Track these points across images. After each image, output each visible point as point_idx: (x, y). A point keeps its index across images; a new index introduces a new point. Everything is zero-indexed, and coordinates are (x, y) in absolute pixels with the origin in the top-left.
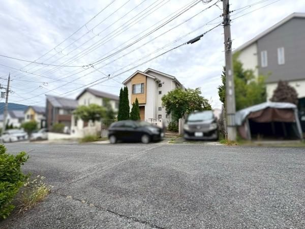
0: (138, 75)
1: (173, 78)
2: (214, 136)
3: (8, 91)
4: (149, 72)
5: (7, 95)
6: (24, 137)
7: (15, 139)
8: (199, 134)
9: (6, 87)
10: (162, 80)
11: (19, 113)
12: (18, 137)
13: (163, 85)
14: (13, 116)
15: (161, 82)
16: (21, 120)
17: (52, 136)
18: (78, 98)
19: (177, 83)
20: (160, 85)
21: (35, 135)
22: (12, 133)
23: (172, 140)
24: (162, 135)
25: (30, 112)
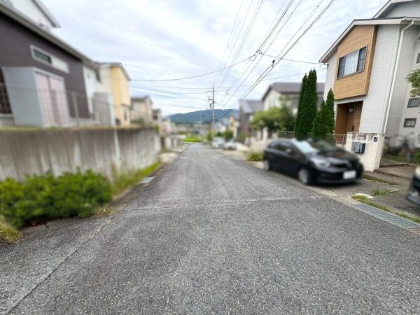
0: (354, 31)
3: (213, 102)
4: (393, 8)
5: (213, 106)
6: (222, 145)
7: (217, 146)
9: (212, 98)
11: (225, 120)
12: (219, 145)
14: (223, 124)
16: (227, 126)
17: (240, 147)
18: (264, 99)
21: (230, 144)
22: (217, 141)
23: (376, 193)
24: (349, 175)
25: (231, 120)
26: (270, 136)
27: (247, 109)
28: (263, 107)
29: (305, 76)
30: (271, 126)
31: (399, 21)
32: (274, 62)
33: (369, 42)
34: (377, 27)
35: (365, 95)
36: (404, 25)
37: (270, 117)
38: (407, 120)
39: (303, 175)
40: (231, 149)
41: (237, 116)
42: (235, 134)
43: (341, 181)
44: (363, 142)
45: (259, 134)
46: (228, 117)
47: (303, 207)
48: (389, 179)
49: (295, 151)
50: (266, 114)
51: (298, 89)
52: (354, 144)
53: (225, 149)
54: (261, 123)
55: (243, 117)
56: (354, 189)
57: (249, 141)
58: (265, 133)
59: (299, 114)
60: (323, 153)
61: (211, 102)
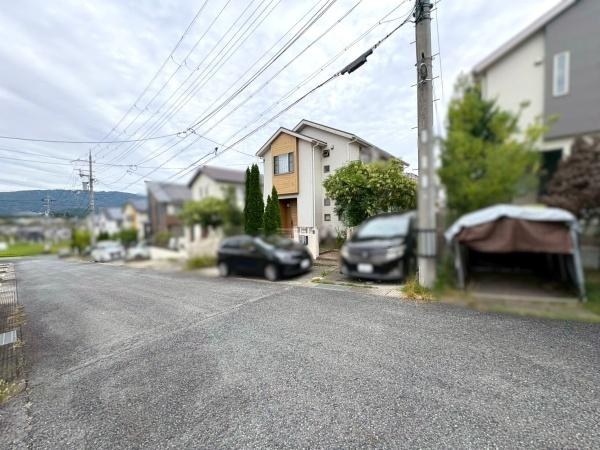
0: (282, 137)
1: (351, 137)
2: (396, 273)
3: (91, 180)
4: (304, 127)
5: (91, 186)
6: (119, 253)
7: (107, 257)
8: (365, 268)
9: (88, 173)
10: (330, 142)
11: (116, 212)
12: (112, 254)
13: (331, 152)
14: (109, 218)
15: (329, 147)
16: (119, 222)
17: (157, 253)
18: (191, 185)
20: (326, 154)
21: (134, 252)
22: (103, 248)
23: (324, 275)
24: (305, 264)
25: (129, 211)
27: (161, 196)
28: (191, 195)
29: (248, 170)
30: (208, 220)
31: (311, 140)
32: (216, 149)
33: (293, 149)
34: (298, 139)
35: (297, 194)
36: (313, 143)
37: (207, 210)
38: (326, 215)
39: (270, 272)
40: (139, 258)
41: (144, 205)
42: (141, 234)
43: (300, 271)
44: (306, 235)
46: (123, 206)
50: (202, 206)
52: (300, 237)
53: (128, 261)
54: (196, 217)
55: (154, 208)
57: (176, 242)
58: (198, 230)
61: (87, 180)
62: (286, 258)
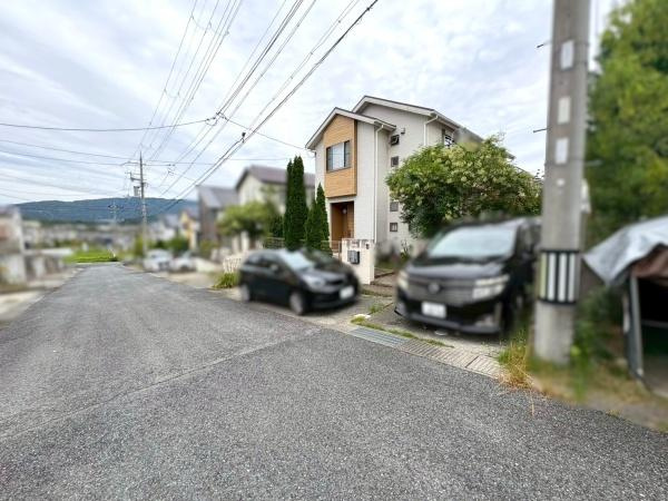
0: (337, 120)
1: (428, 113)
3: (143, 184)
5: (142, 191)
6: (167, 263)
7: (156, 267)
8: (434, 310)
9: (139, 177)
10: (401, 124)
11: (172, 219)
12: (160, 264)
13: (401, 138)
14: (167, 225)
15: (398, 132)
18: (238, 187)
19: (446, 128)
20: (395, 141)
21: (183, 261)
22: (154, 257)
23: (373, 311)
24: (346, 293)
25: (184, 218)
26: (252, 246)
27: (212, 202)
28: (238, 199)
29: (290, 164)
30: (252, 229)
31: (372, 122)
32: (244, 134)
33: (350, 136)
34: (356, 122)
35: (355, 195)
36: (376, 126)
37: (248, 216)
38: (392, 224)
39: (296, 302)
40: (185, 270)
41: (195, 211)
42: (193, 243)
43: (337, 303)
44: (357, 250)
45: (235, 242)
46: (179, 214)
47: (295, 351)
48: (383, 291)
49: (282, 267)
50: (242, 212)
51: (283, 178)
52: (349, 252)
53: (171, 271)
54: (235, 224)
55: (205, 214)
56: (354, 308)
57: (218, 254)
58: (245, 242)
59: (287, 215)
60: (320, 266)
61: (137, 184)
62: (317, 283)
